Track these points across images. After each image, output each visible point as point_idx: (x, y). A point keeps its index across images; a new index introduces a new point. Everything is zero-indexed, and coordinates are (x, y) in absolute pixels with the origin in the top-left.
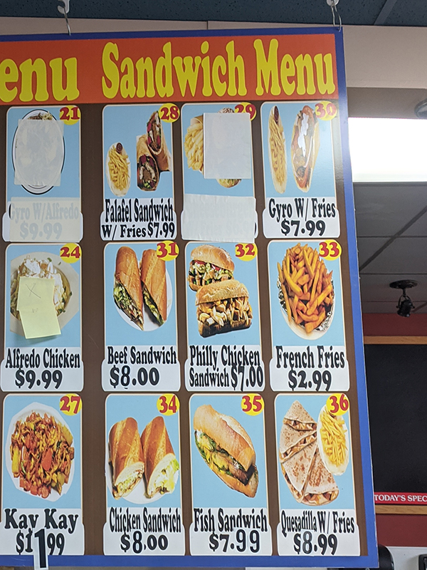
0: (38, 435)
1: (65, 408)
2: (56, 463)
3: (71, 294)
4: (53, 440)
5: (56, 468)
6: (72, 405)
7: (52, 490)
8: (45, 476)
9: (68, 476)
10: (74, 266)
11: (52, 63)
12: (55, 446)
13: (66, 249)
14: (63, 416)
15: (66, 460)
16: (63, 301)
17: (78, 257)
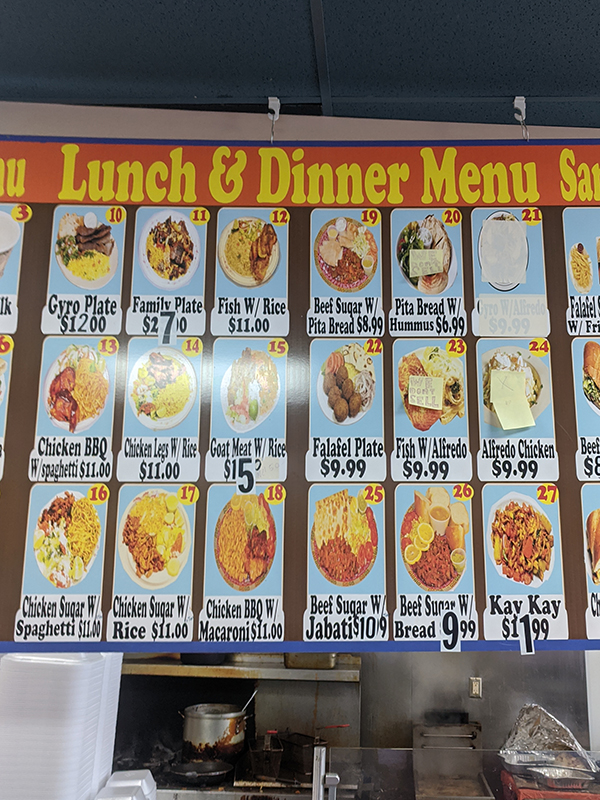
0: (518, 523)
1: (542, 497)
2: (537, 550)
3: (542, 386)
4: (533, 529)
5: (537, 556)
6: (549, 494)
7: (534, 577)
8: (527, 563)
9: (548, 564)
10: (544, 359)
11: (512, 167)
12: (535, 534)
13: (535, 344)
14: (540, 504)
15: (546, 547)
16: (535, 393)
17: (546, 351)
